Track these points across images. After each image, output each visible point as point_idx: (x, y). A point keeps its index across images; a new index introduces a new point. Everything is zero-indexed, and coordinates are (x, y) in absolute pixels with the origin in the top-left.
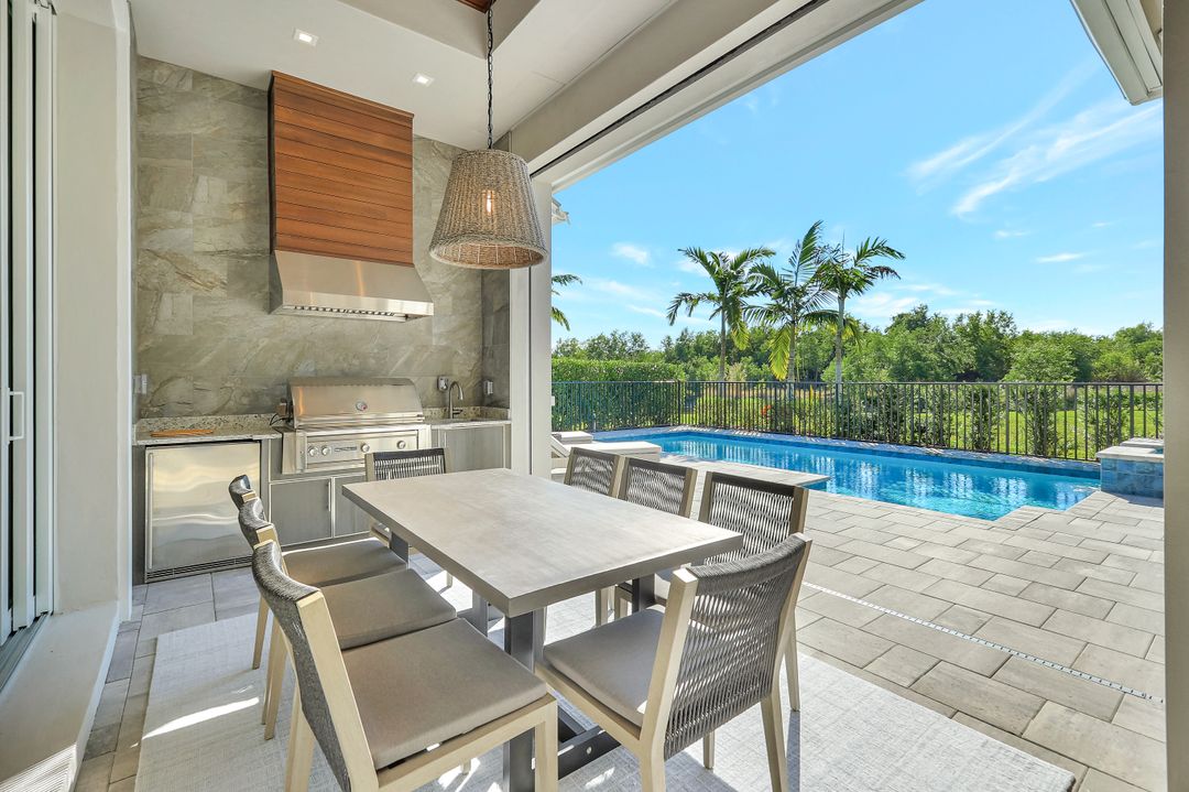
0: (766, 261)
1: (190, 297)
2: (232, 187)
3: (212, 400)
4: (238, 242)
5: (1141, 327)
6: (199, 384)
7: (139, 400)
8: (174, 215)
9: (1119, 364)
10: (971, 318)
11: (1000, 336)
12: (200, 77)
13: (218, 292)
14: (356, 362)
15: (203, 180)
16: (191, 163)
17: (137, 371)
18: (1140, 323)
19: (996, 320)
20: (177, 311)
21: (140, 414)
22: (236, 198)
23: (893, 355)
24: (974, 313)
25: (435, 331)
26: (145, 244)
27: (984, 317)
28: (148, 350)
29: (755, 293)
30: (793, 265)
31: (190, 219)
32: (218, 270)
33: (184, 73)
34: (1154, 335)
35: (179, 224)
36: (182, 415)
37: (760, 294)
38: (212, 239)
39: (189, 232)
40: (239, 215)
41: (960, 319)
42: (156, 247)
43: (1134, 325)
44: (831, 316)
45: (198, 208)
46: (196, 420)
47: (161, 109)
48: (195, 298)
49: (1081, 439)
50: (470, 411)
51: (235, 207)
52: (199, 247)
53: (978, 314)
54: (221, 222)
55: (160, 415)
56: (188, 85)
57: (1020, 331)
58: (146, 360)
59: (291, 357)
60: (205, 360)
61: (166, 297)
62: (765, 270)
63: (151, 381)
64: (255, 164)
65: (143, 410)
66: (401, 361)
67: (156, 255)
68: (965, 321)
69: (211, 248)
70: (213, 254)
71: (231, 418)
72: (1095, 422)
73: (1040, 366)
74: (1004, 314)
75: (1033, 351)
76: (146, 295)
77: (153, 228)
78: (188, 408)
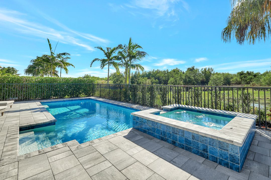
5: (242, 72)
9: (237, 80)
18: (242, 71)
19: (210, 70)
24: (205, 68)
34: (245, 74)
41: (202, 69)
43: (240, 71)
53: (206, 68)
57: (215, 72)
68: (203, 70)
74: (211, 68)
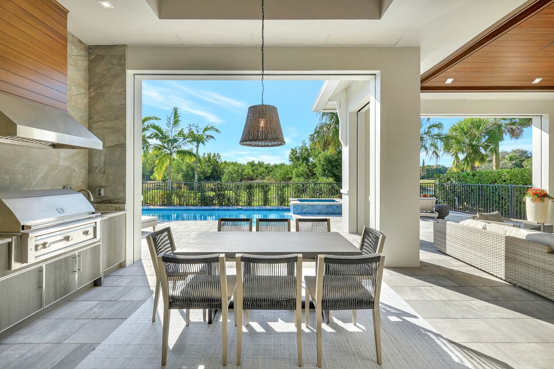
0: (157, 123)
10: (208, 154)
11: (217, 162)
23: (184, 168)
27: (212, 155)
29: (152, 138)
30: (169, 127)
37: (155, 139)
44: (190, 153)
49: (275, 199)
53: (210, 153)
57: (223, 161)
62: (155, 127)
66: (40, 176)
68: (206, 156)
72: (278, 194)
73: (232, 174)
75: (230, 168)
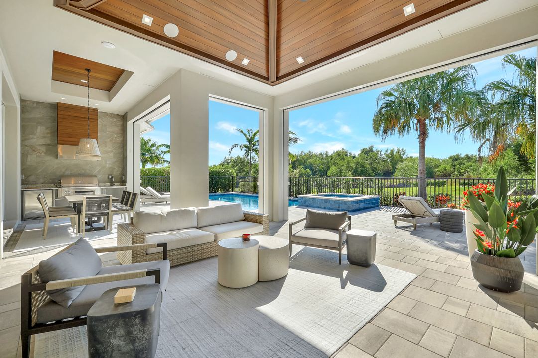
1: (35, 156)
2: (47, 129)
3: (41, 181)
4: (49, 142)
6: (38, 177)
7: (22, 180)
8: (31, 136)
9: (446, 170)
10: (391, 151)
11: (401, 158)
12: (38, 103)
13: (43, 154)
14: (83, 171)
15: (39, 127)
16: (35, 124)
17: (22, 174)
18: (457, 154)
19: (400, 152)
20: (32, 159)
21: (22, 184)
22: (48, 131)
25: (108, 163)
26: (24, 143)
27: (396, 151)
28: (24, 168)
31: (35, 137)
32: (43, 149)
33: (34, 102)
34: (461, 159)
35: (32, 139)
36: (33, 184)
38: (42, 141)
39: (35, 140)
40: (49, 135)
41: (387, 151)
42: (27, 144)
43: (455, 154)
45: (38, 134)
46: (38, 185)
47: (28, 111)
48: (37, 156)
50: (118, 184)
51: (48, 133)
52: (38, 144)
53: (393, 149)
54: (44, 137)
55: (27, 184)
56: (35, 105)
58: (23, 171)
59: (63, 170)
60: (40, 171)
61: (29, 156)
63: (25, 176)
64: (54, 122)
65: (23, 183)
66: (97, 170)
67: (26, 146)
68: (389, 152)
69: (41, 144)
70: (41, 145)
71: (46, 185)
74: (403, 149)
76: (24, 156)
77: (26, 140)
78: (35, 183)
